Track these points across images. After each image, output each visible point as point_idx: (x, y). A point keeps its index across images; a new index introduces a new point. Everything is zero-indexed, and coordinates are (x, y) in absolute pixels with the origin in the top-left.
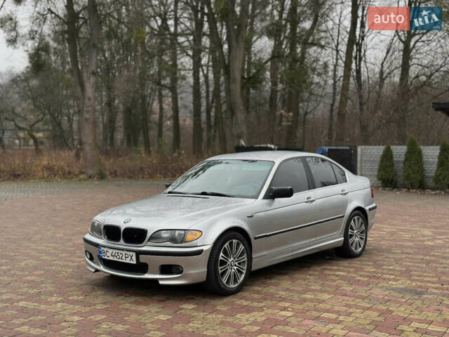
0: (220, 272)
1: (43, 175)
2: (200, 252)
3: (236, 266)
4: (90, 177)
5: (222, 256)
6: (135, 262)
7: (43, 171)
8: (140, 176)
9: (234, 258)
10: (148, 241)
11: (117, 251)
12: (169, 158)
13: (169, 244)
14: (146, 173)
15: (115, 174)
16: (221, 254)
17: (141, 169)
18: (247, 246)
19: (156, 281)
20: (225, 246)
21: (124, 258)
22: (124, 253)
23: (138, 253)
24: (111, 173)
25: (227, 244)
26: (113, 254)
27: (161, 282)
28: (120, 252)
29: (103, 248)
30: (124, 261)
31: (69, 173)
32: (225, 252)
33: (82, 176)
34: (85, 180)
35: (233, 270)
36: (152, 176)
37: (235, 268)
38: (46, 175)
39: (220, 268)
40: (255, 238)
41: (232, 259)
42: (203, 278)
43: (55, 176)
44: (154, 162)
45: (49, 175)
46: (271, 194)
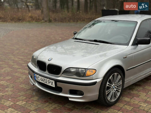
0: (107, 94)
1: (29, 19)
2: (95, 83)
3: (115, 88)
4: (46, 21)
5: (108, 85)
6: (54, 86)
7: (29, 18)
8: (65, 21)
9: (115, 84)
10: (62, 74)
11: (44, 78)
12: (76, 14)
13: (75, 77)
14: (67, 20)
15: (55, 20)
16: (108, 83)
17: (65, 18)
18: (122, 76)
19: (67, 98)
20: (110, 78)
21: (48, 82)
22: (48, 80)
23: (56, 81)
24: (54, 20)
25: (111, 76)
26: (42, 79)
27: (70, 99)
28: (46, 79)
29: (36, 75)
30: (48, 84)
31: (39, 19)
32: (110, 82)
33: (43, 21)
34: (44, 22)
35: (114, 91)
36: (69, 21)
37: (115, 89)
38: (30, 20)
39: (106, 92)
40: (127, 70)
41: (114, 85)
42: (96, 98)
43: (33, 20)
44: (70, 15)
45: (31, 20)
46: (137, 42)
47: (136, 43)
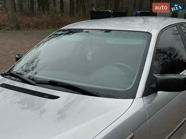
4: (12, 28)
34: (9, 30)
46: (154, 86)
47: (153, 88)
